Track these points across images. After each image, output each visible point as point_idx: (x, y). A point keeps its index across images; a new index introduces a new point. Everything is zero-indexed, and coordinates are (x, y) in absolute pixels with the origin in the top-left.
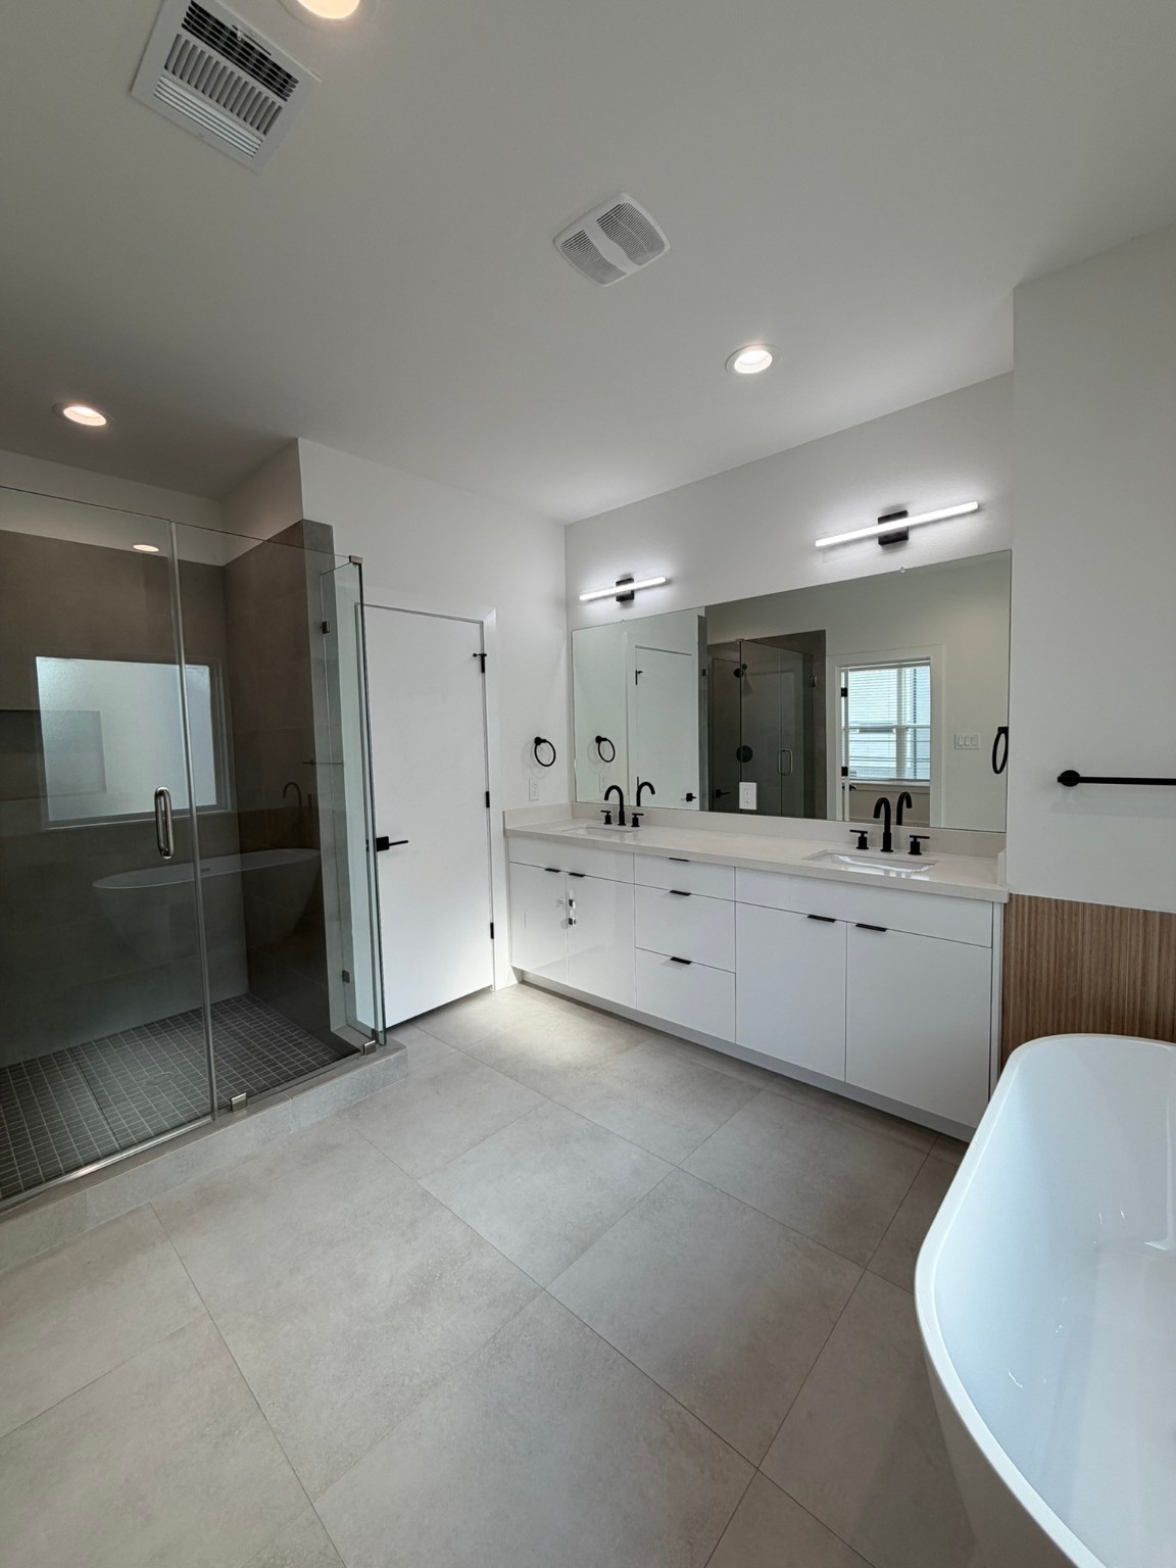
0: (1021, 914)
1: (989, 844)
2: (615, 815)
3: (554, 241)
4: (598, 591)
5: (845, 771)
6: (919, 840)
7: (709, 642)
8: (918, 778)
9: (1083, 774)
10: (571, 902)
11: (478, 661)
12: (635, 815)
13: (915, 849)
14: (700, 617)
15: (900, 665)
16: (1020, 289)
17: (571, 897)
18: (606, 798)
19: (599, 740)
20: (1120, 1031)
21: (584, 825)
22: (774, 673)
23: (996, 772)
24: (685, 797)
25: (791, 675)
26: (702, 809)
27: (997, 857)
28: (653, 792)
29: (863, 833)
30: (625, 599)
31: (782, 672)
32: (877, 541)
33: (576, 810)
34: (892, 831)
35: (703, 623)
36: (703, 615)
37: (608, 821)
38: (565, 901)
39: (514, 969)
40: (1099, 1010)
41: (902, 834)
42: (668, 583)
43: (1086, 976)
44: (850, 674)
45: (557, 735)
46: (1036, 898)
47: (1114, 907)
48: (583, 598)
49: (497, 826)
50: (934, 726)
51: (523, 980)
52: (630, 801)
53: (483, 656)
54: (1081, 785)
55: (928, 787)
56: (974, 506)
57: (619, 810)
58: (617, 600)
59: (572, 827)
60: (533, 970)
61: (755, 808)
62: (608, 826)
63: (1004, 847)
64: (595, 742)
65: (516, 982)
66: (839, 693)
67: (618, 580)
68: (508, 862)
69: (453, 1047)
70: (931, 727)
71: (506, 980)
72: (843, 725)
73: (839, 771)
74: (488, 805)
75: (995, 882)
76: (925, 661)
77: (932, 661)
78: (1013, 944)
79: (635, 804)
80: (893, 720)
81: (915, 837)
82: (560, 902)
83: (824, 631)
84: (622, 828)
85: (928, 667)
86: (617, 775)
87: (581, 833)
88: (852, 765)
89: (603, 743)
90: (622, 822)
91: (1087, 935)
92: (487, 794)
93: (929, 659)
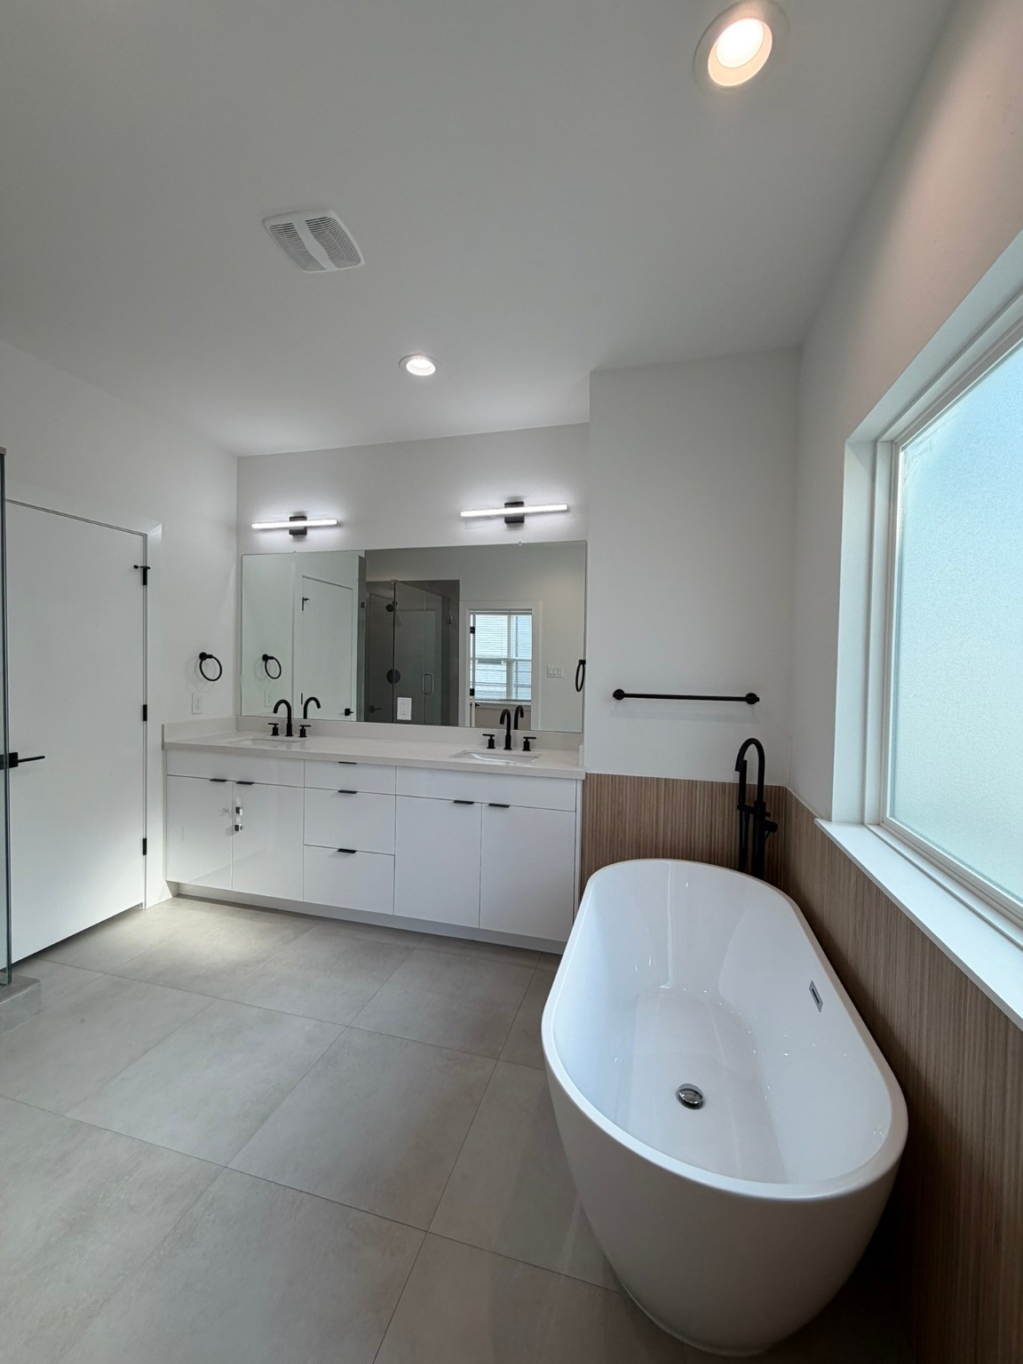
0: (595, 787)
1: (573, 740)
2: (283, 727)
3: (264, 221)
4: (271, 524)
5: (472, 692)
6: (529, 740)
7: (368, 579)
8: (519, 698)
9: (626, 692)
10: (238, 810)
11: (139, 574)
12: (303, 726)
13: (527, 747)
14: (360, 557)
15: (509, 612)
16: (593, 373)
17: (238, 805)
18: (275, 711)
19: (266, 658)
20: (645, 857)
21: (251, 737)
22: (419, 610)
23: (578, 690)
24: (344, 712)
25: (433, 613)
26: (358, 720)
27: (578, 750)
28: (319, 706)
29: (492, 736)
30: (299, 533)
31: (427, 610)
32: (503, 520)
33: (241, 723)
34: (511, 734)
35: (363, 562)
36: (363, 556)
37: (275, 732)
38: (231, 809)
39: (168, 882)
40: (634, 845)
41: (518, 736)
42: (339, 525)
43: (627, 825)
44: (477, 616)
45: (223, 650)
46: (601, 775)
47: (642, 778)
48: (255, 526)
49: (155, 740)
50: (534, 660)
51: (179, 892)
52: (297, 714)
53: (145, 569)
54: (625, 699)
55: (530, 706)
56: (564, 507)
57: (286, 722)
58: (290, 533)
59: (238, 739)
60: (192, 879)
61: (410, 719)
62: (275, 738)
63: (583, 741)
64: (261, 660)
65: (171, 896)
66: (469, 630)
67: (292, 516)
68: (167, 775)
69: (97, 972)
70: (532, 661)
71: (158, 894)
72: (471, 656)
73: (468, 692)
74: (145, 718)
75: (577, 765)
76: (527, 612)
77: (533, 611)
78: (588, 809)
79: (302, 717)
80: (505, 655)
81: (527, 738)
82: (227, 811)
83: (459, 581)
84: (289, 738)
85: (530, 617)
86: (282, 690)
87: (248, 744)
88: (477, 688)
89: (270, 661)
90: (289, 734)
91: (628, 797)
92: (145, 708)
93: (531, 610)
